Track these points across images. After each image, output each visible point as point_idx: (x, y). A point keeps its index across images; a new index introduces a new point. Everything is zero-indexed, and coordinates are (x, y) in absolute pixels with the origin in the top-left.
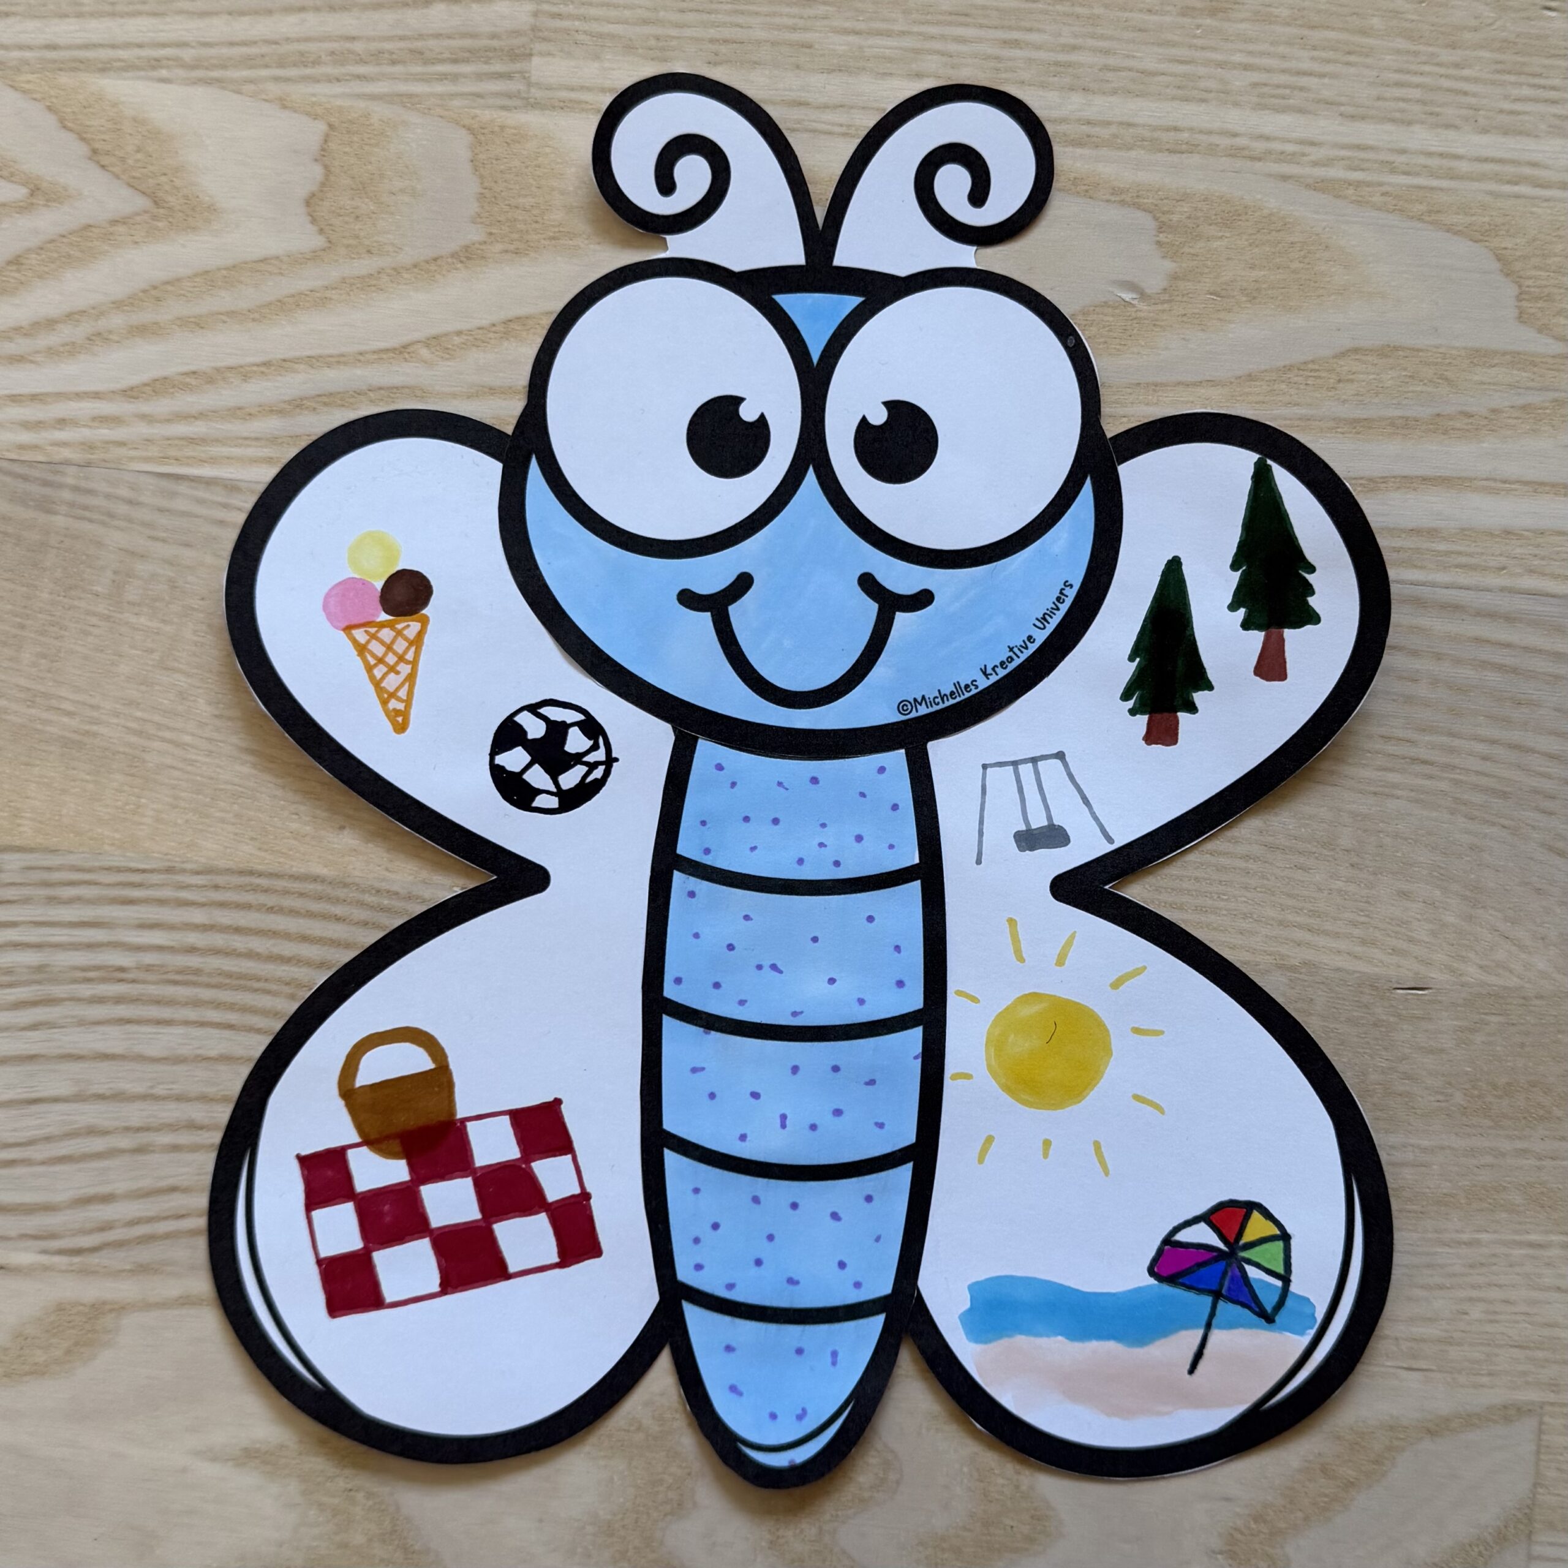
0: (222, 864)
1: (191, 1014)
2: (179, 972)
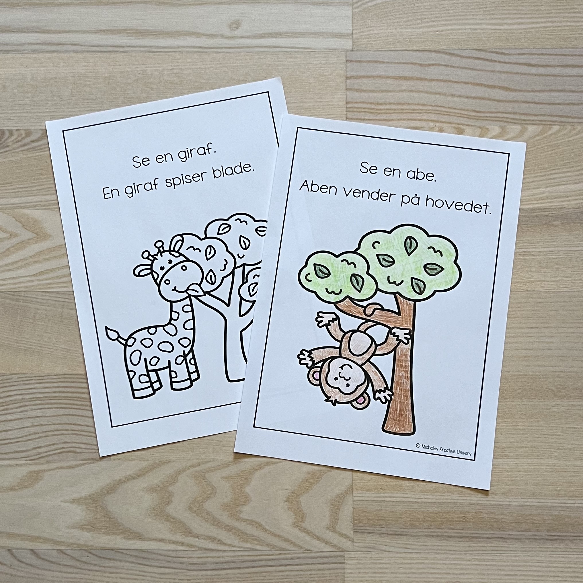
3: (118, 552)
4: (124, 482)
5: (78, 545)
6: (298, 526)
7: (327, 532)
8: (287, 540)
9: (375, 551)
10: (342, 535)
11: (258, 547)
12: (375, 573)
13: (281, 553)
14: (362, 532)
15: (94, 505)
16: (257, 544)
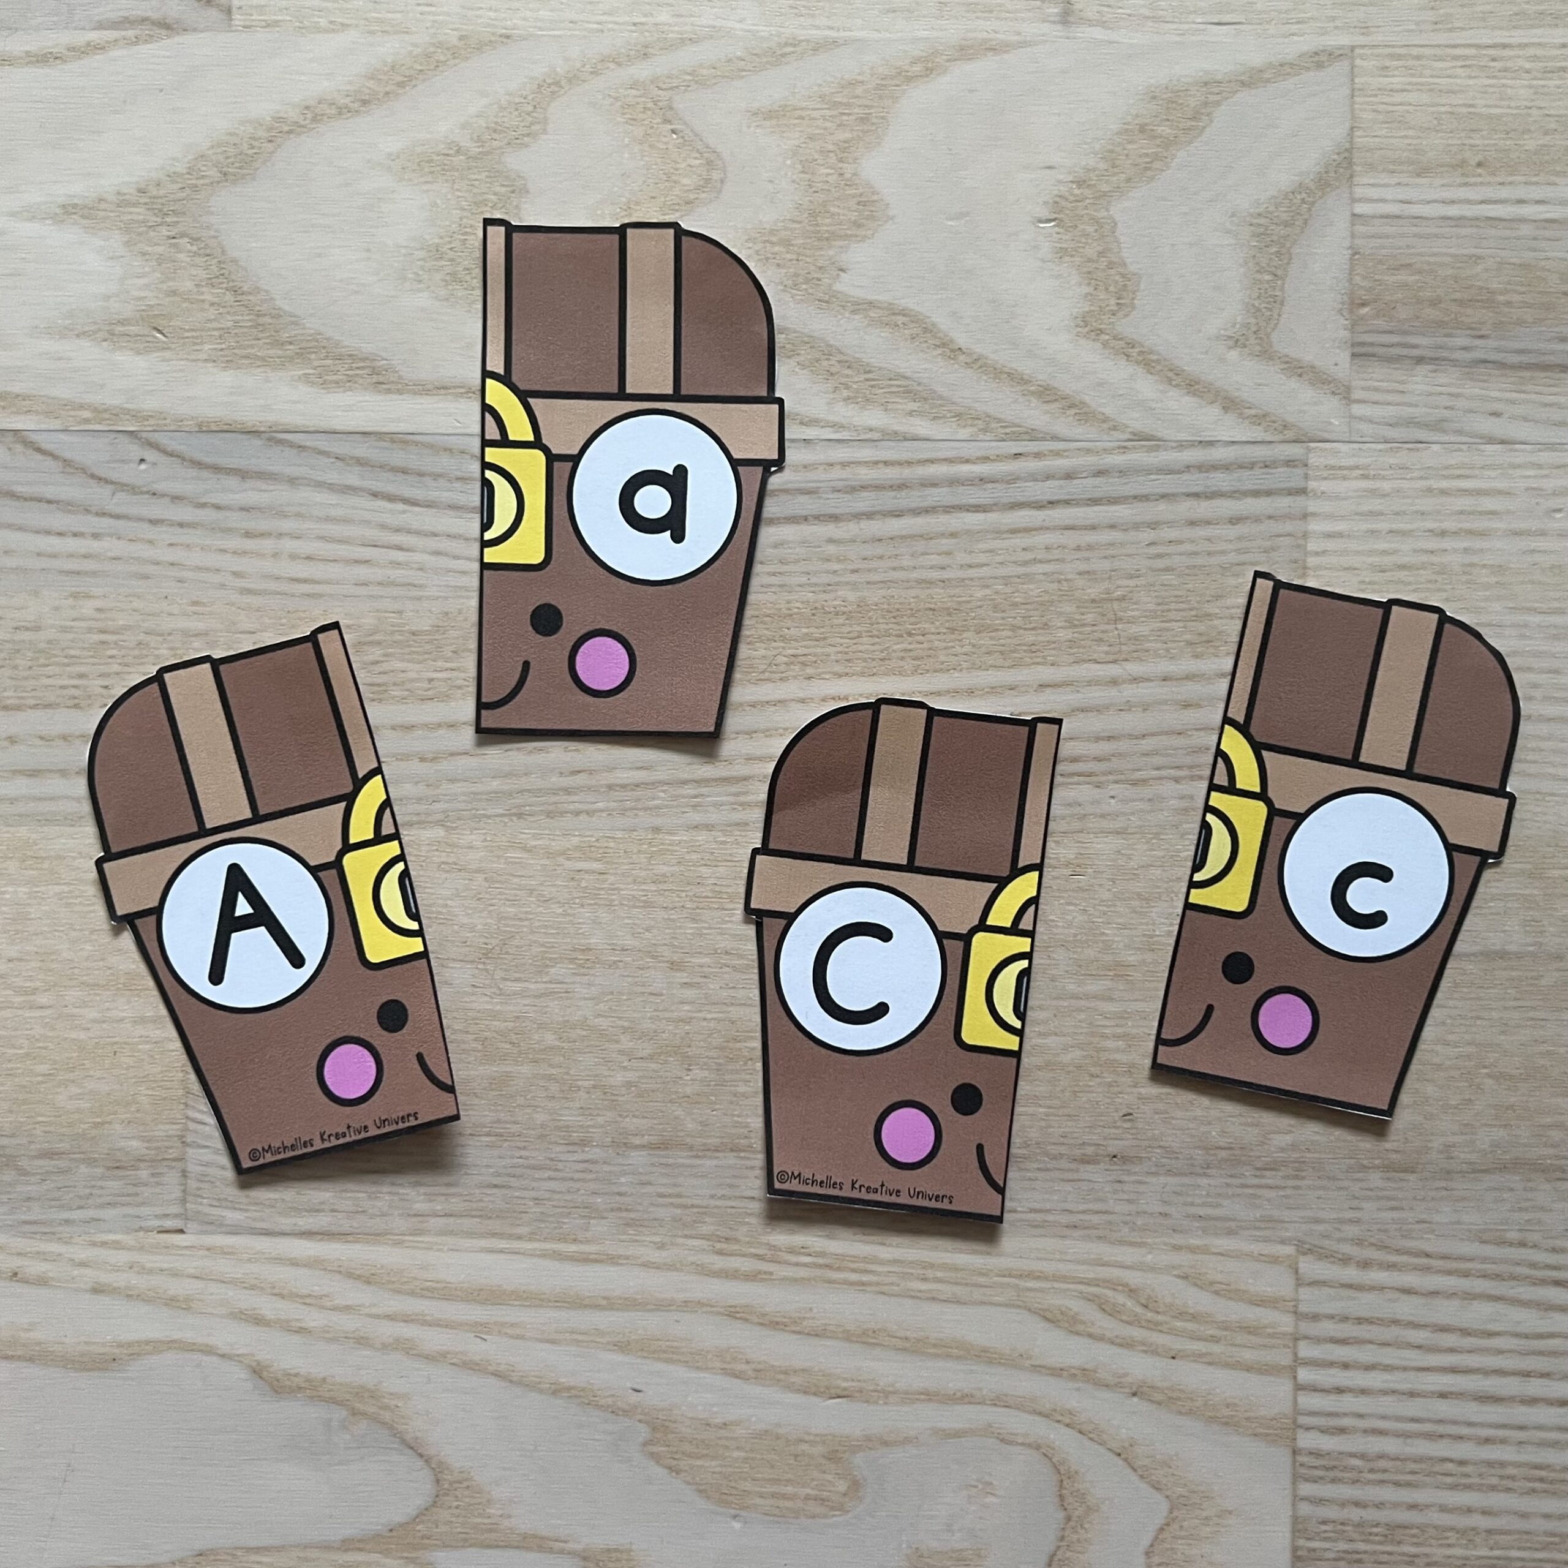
3: (280, 442)
4: (296, 129)
5: (95, 410)
6: (1101, 331)
7: (1233, 355)
8: (1046, 394)
9: (1446, 438)
10: (1296, 369)
11: (921, 427)
12: (1443, 533)
13: (1019, 451)
14: (1389, 360)
15: (164, 231)
16: (911, 413)
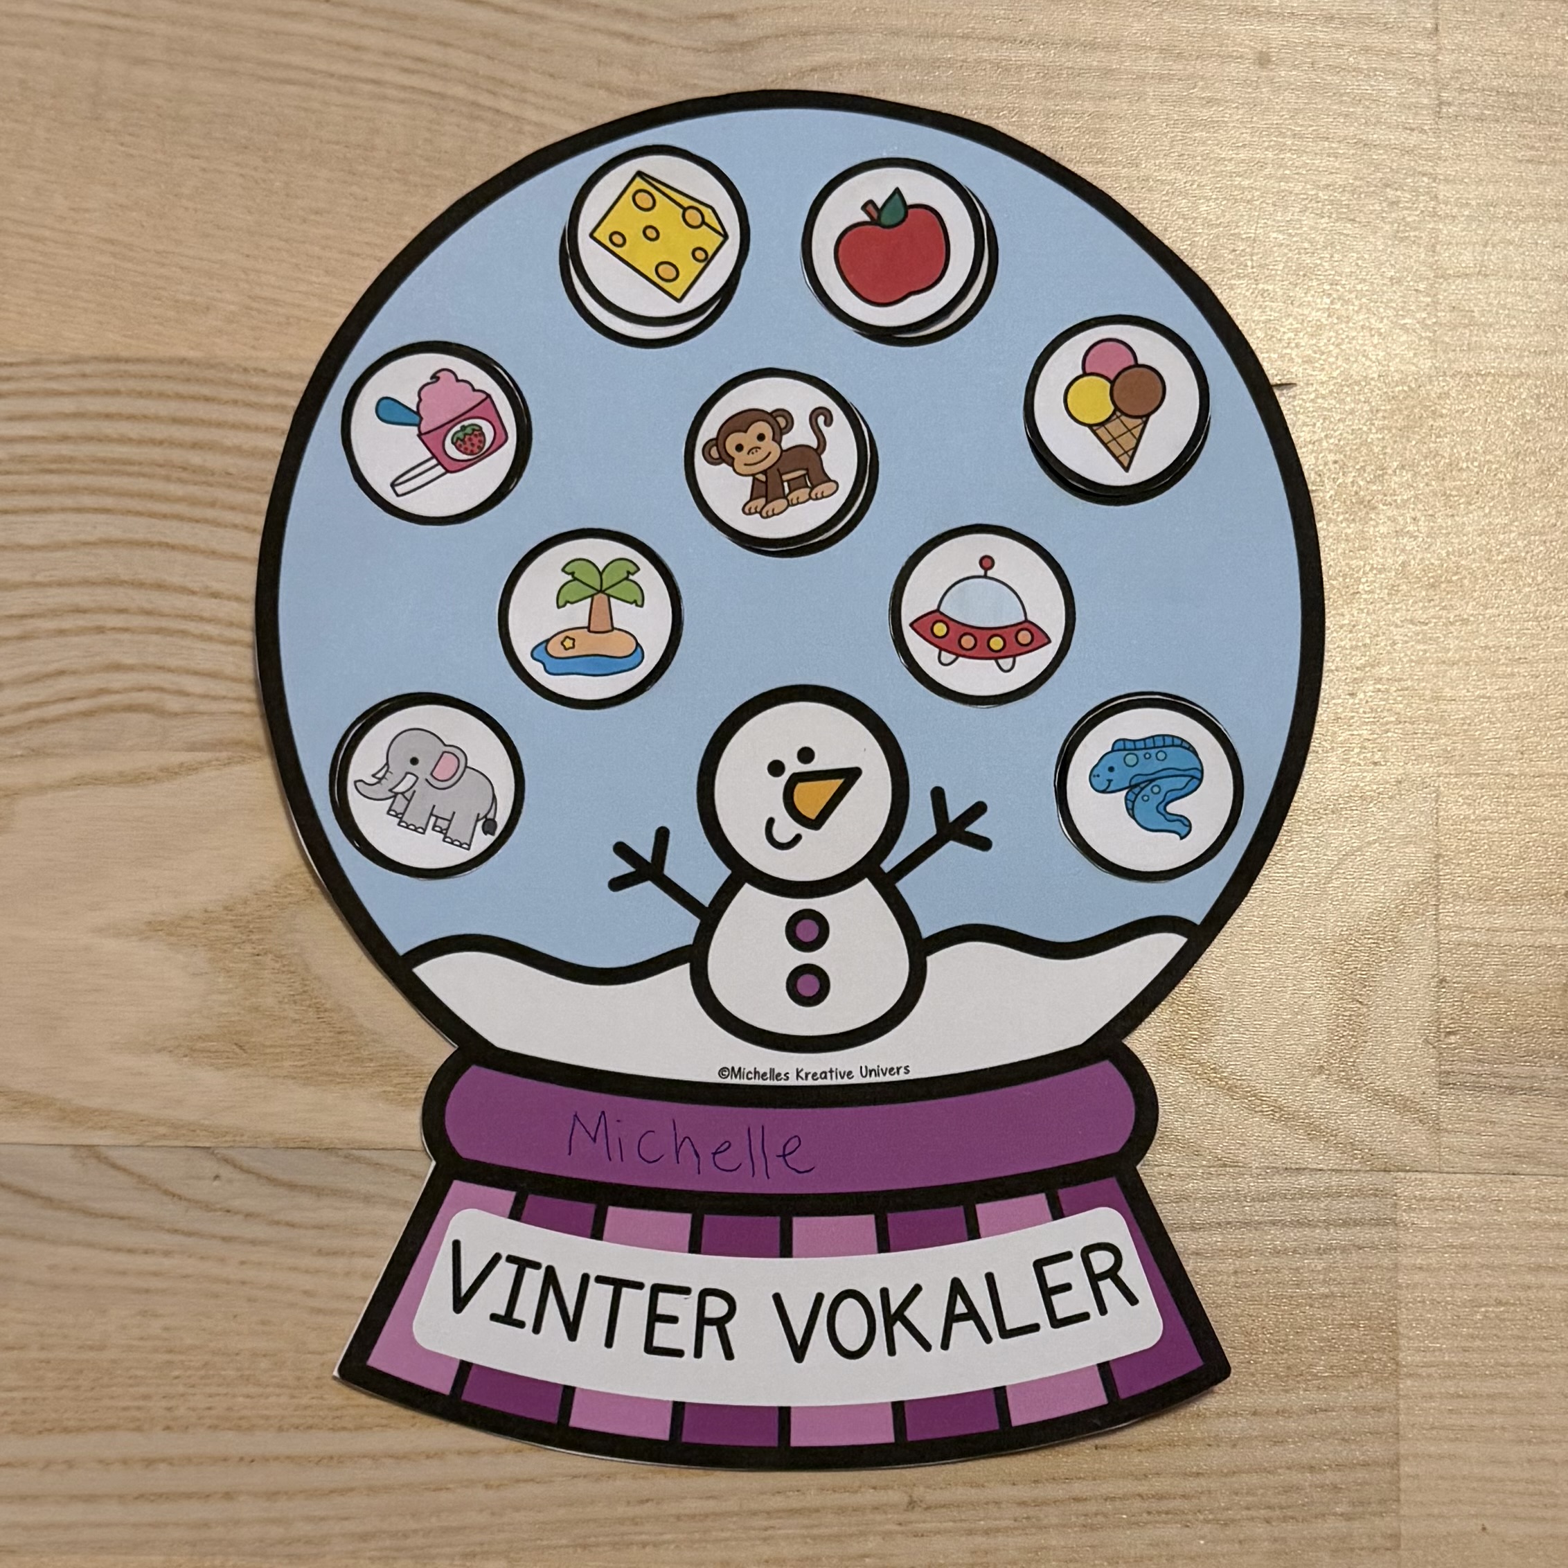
0: (87, 353)
1: (69, 502)
2: (54, 461)
